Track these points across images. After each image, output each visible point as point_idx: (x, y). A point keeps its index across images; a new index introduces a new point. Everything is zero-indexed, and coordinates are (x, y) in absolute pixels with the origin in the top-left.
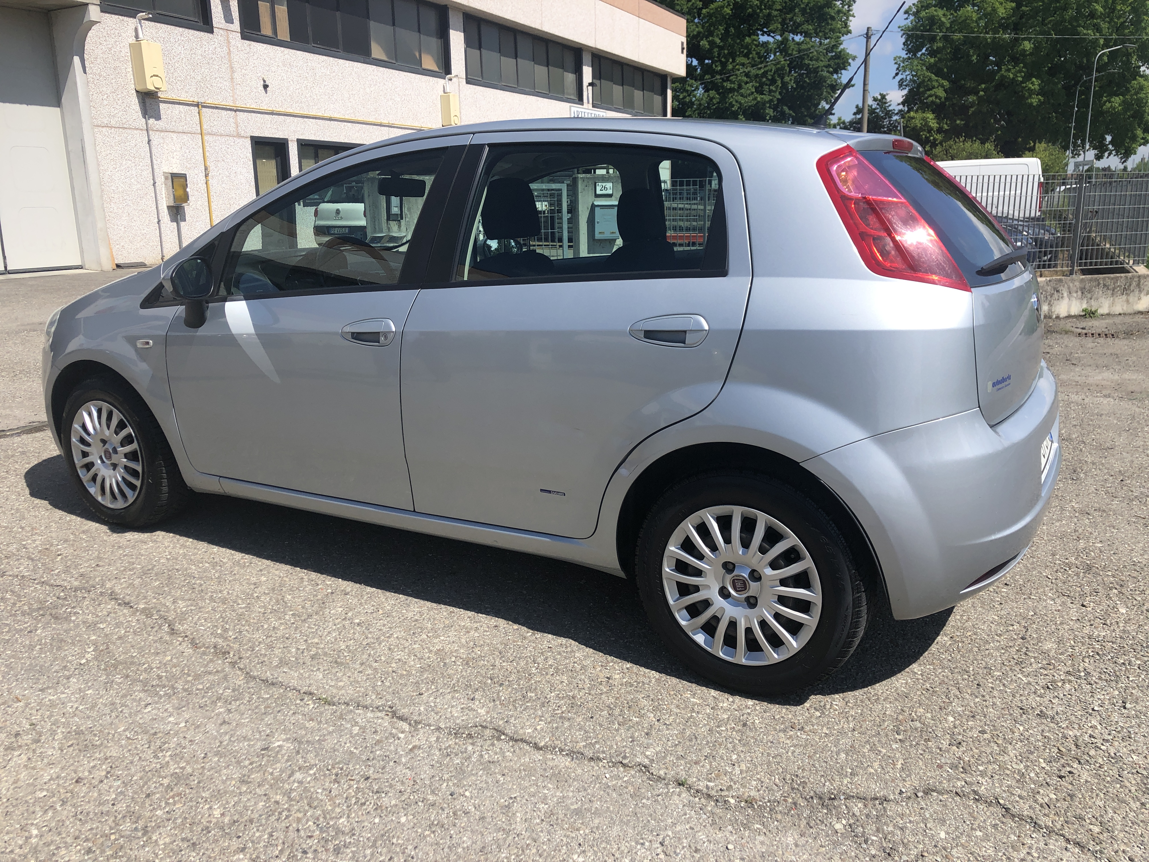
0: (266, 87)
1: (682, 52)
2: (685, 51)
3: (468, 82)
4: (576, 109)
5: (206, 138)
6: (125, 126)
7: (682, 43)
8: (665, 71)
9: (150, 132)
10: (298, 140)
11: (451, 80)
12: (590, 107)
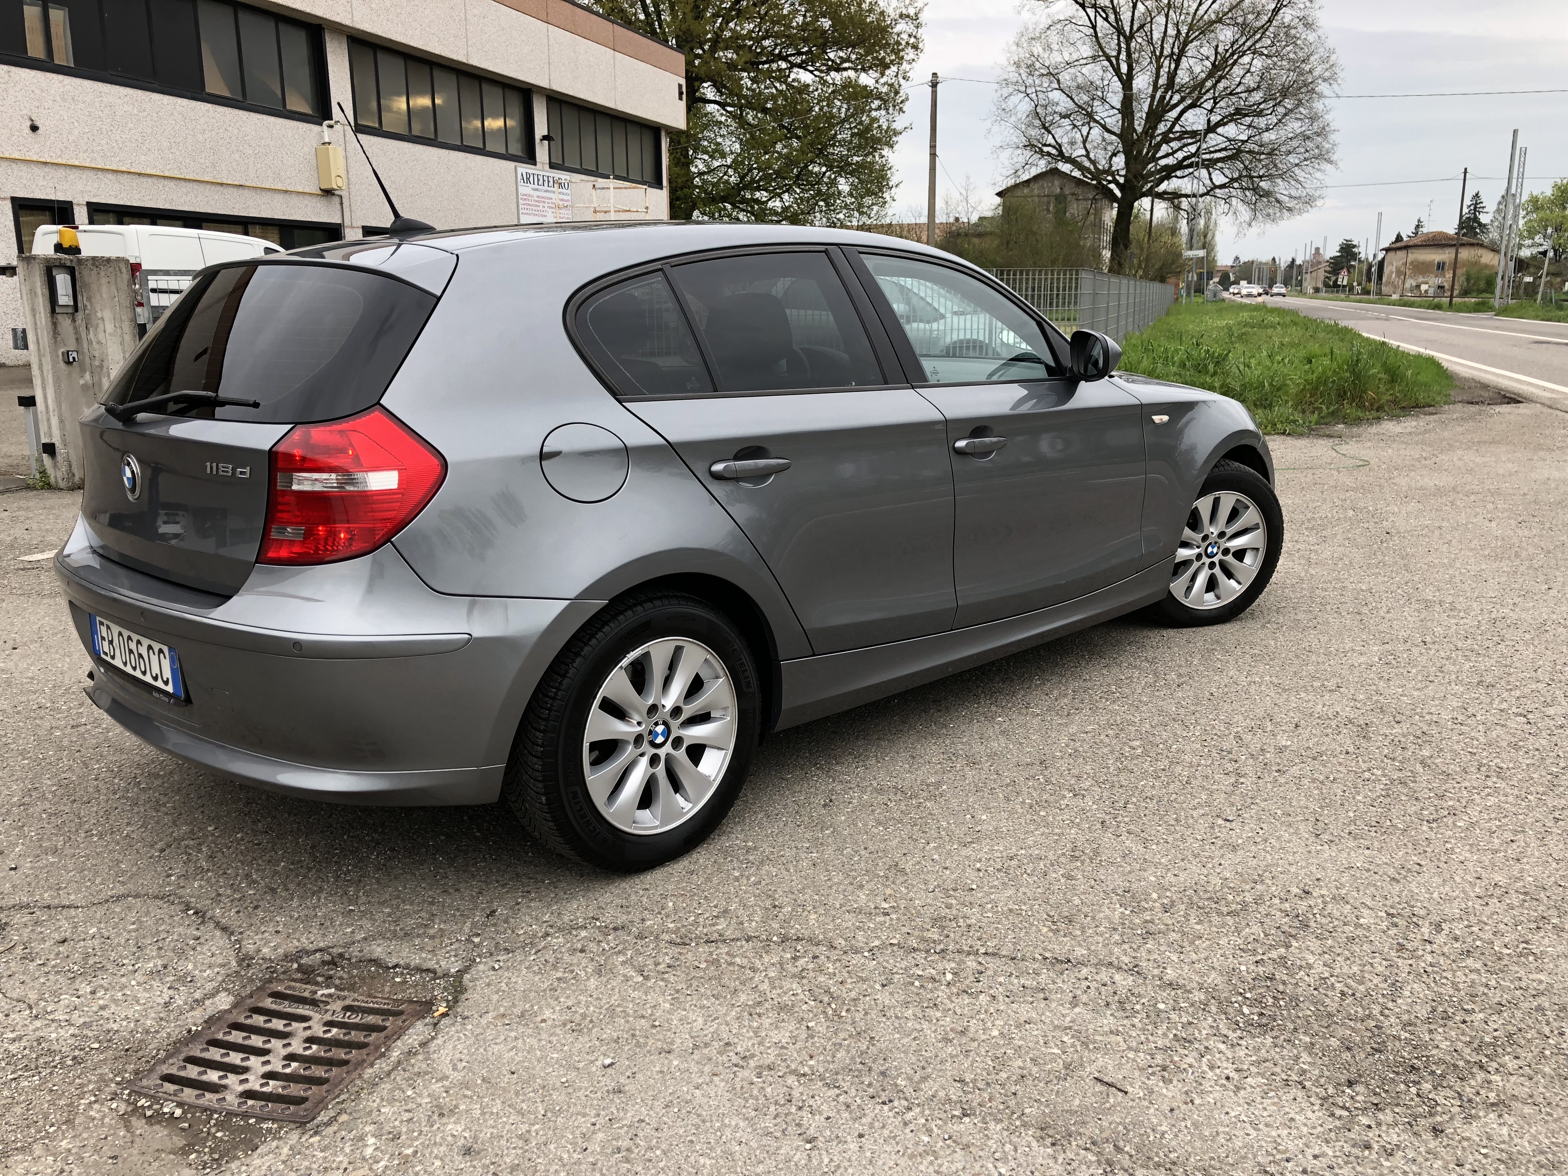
0: (34, 128)
1: (681, 98)
2: (684, 96)
3: (357, 131)
4: (524, 171)
7: (680, 86)
8: (654, 122)
10: (89, 204)
11: (331, 127)
12: (547, 168)
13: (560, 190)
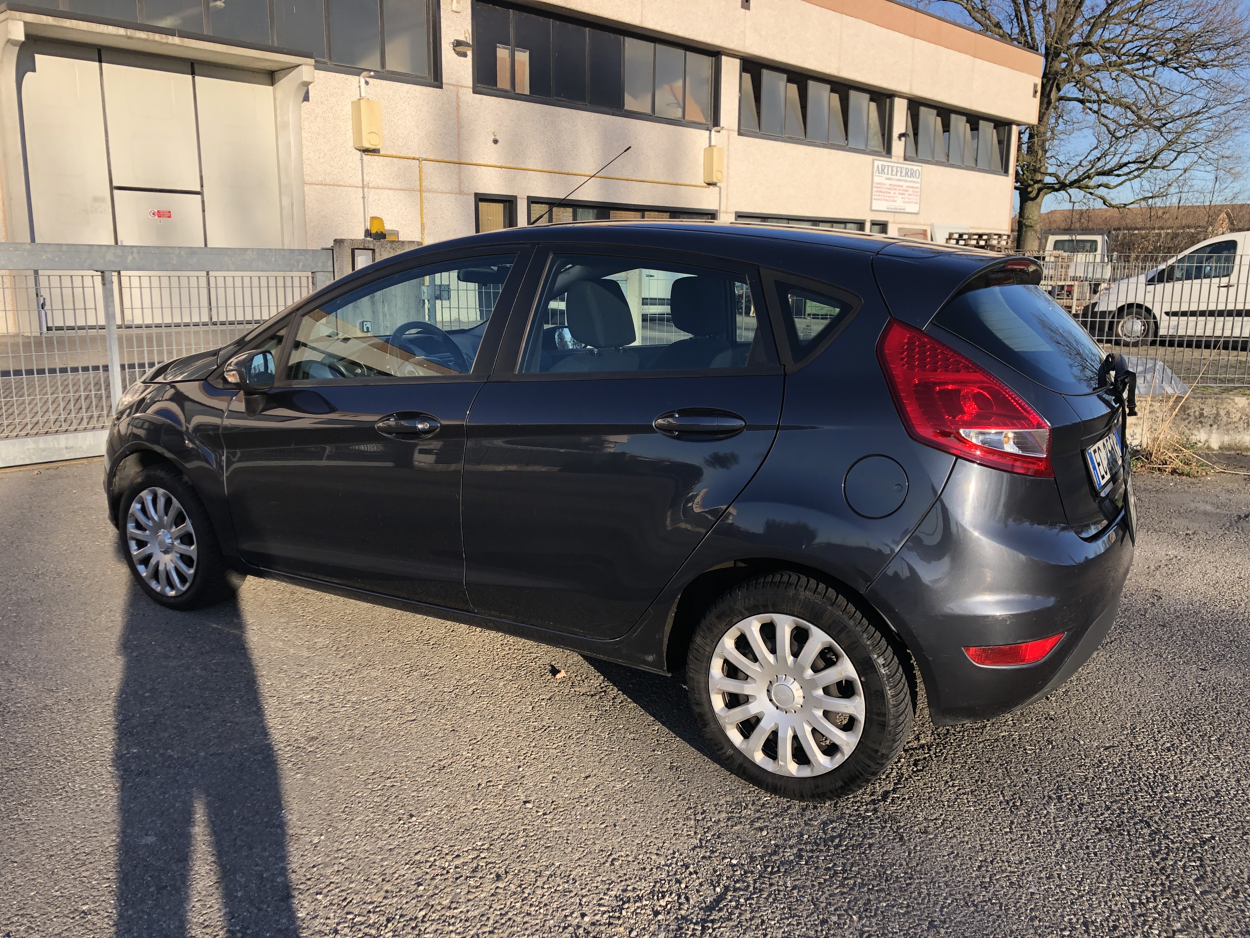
0: (496, 141)
1: (1035, 96)
2: (1039, 94)
3: (740, 134)
4: (880, 163)
5: (424, 194)
6: (340, 183)
7: (1035, 86)
8: (1006, 119)
9: (366, 190)
10: (528, 198)
11: (719, 132)
12: (902, 160)
13: (912, 179)
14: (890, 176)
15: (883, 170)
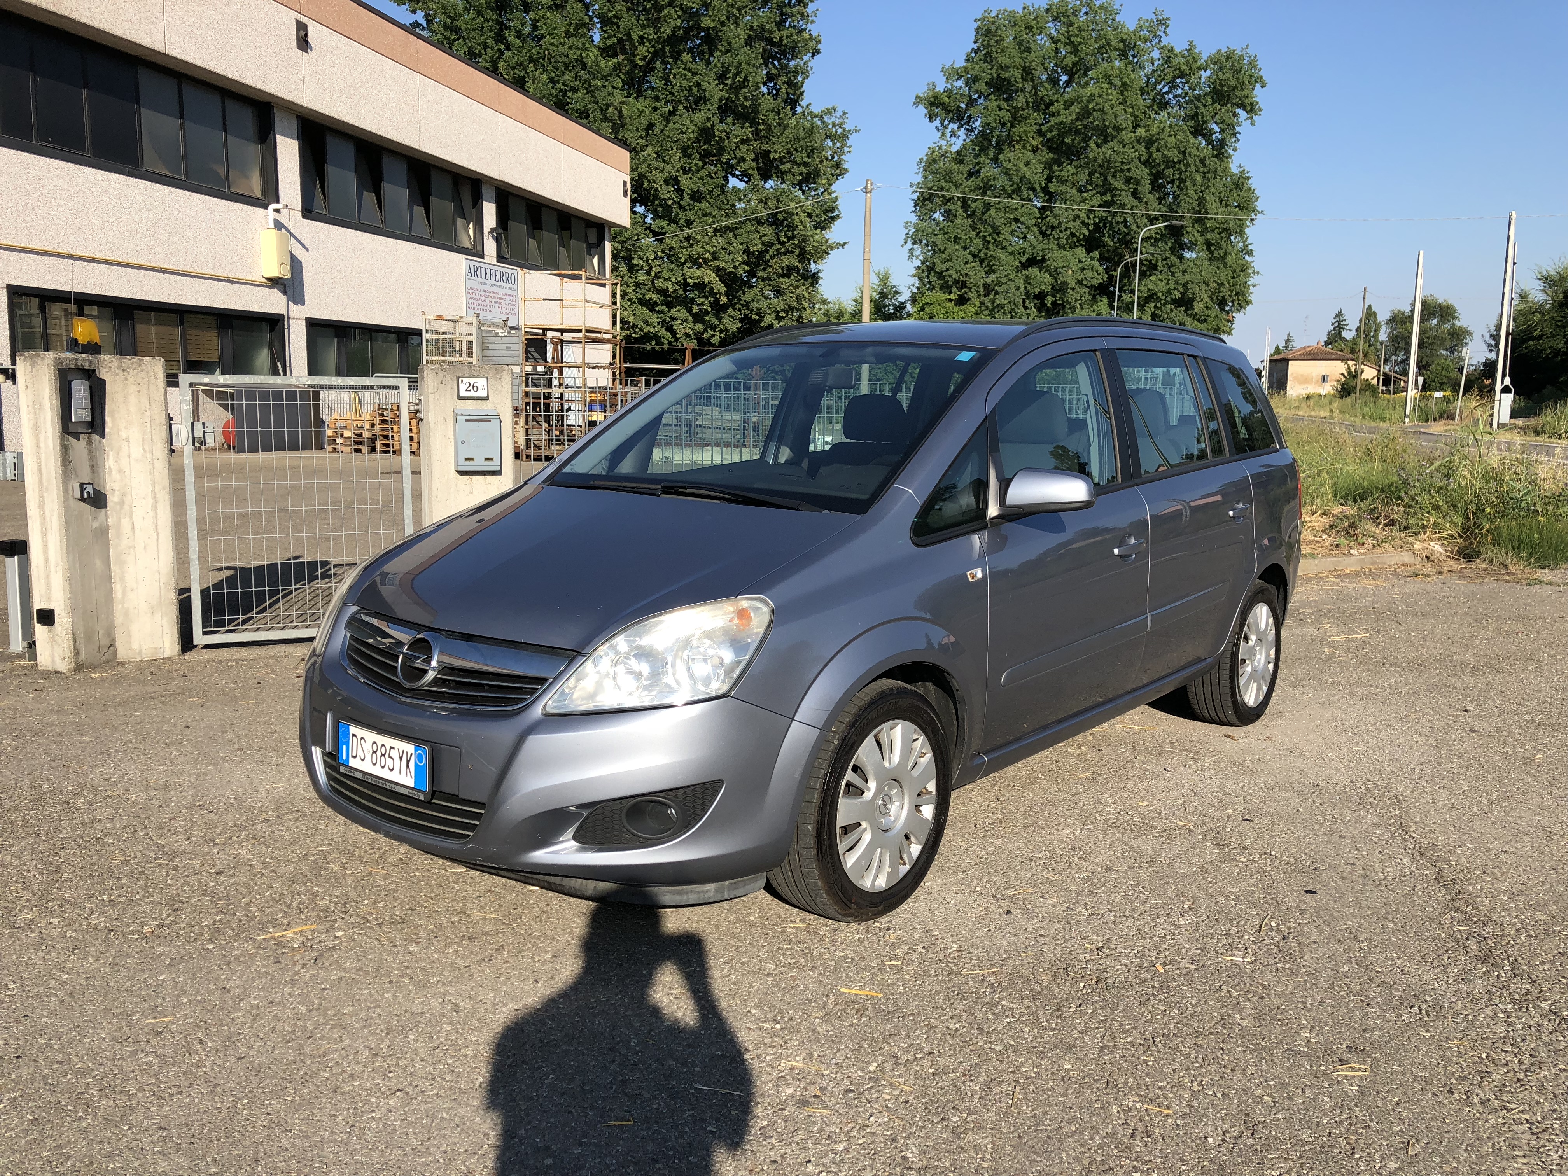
1: (625, 196)
2: (628, 194)
3: (304, 217)
4: (472, 264)
7: (625, 183)
8: (598, 218)
10: (10, 287)
11: (277, 210)
12: (494, 261)
13: (507, 285)
14: (483, 280)
15: (475, 272)
